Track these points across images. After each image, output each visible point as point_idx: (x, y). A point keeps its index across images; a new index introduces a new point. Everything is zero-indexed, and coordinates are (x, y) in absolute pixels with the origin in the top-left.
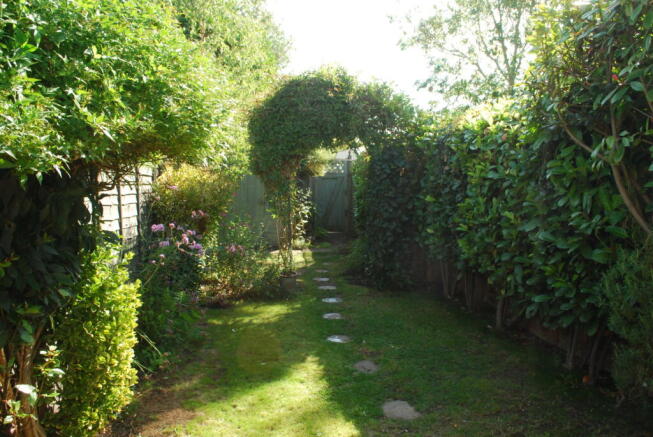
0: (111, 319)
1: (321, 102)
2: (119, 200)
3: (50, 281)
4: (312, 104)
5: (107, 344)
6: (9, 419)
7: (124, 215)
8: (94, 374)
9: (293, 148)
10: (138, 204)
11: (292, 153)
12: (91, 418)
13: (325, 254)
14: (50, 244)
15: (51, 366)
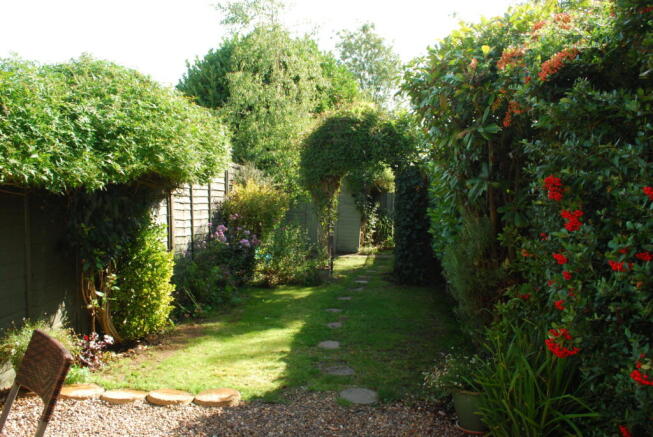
0: (152, 270)
1: (348, 134)
2: (191, 206)
3: (110, 240)
4: (343, 136)
5: (149, 282)
6: (90, 306)
7: (195, 217)
8: (142, 299)
9: (328, 170)
10: (209, 211)
11: (327, 174)
12: (139, 324)
13: (386, 259)
14: (109, 222)
15: (113, 285)
